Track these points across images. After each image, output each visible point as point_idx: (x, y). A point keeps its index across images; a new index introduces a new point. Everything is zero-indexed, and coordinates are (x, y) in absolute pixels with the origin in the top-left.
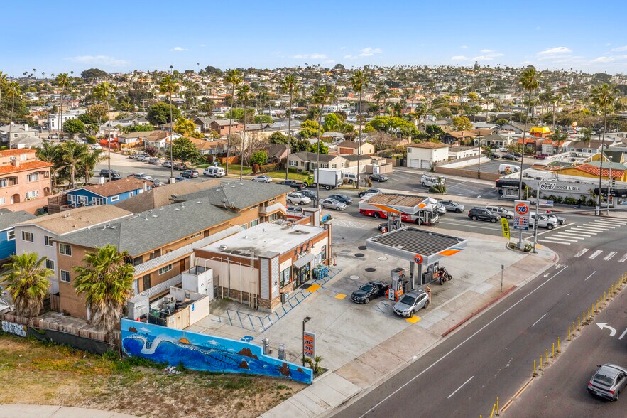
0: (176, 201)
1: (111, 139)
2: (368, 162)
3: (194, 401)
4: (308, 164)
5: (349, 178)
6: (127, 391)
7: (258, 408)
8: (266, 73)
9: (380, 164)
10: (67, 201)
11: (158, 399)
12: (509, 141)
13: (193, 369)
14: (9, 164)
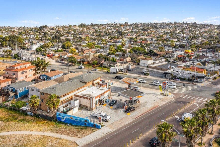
0: (70, 80)
1: (50, 55)
2: (128, 64)
3: (73, 132)
4: (109, 65)
5: (121, 70)
6: (58, 129)
7: (88, 134)
8: (101, 26)
9: (131, 65)
10: (40, 78)
11: (65, 131)
12: (176, 56)
13: (74, 125)
14: (25, 67)
